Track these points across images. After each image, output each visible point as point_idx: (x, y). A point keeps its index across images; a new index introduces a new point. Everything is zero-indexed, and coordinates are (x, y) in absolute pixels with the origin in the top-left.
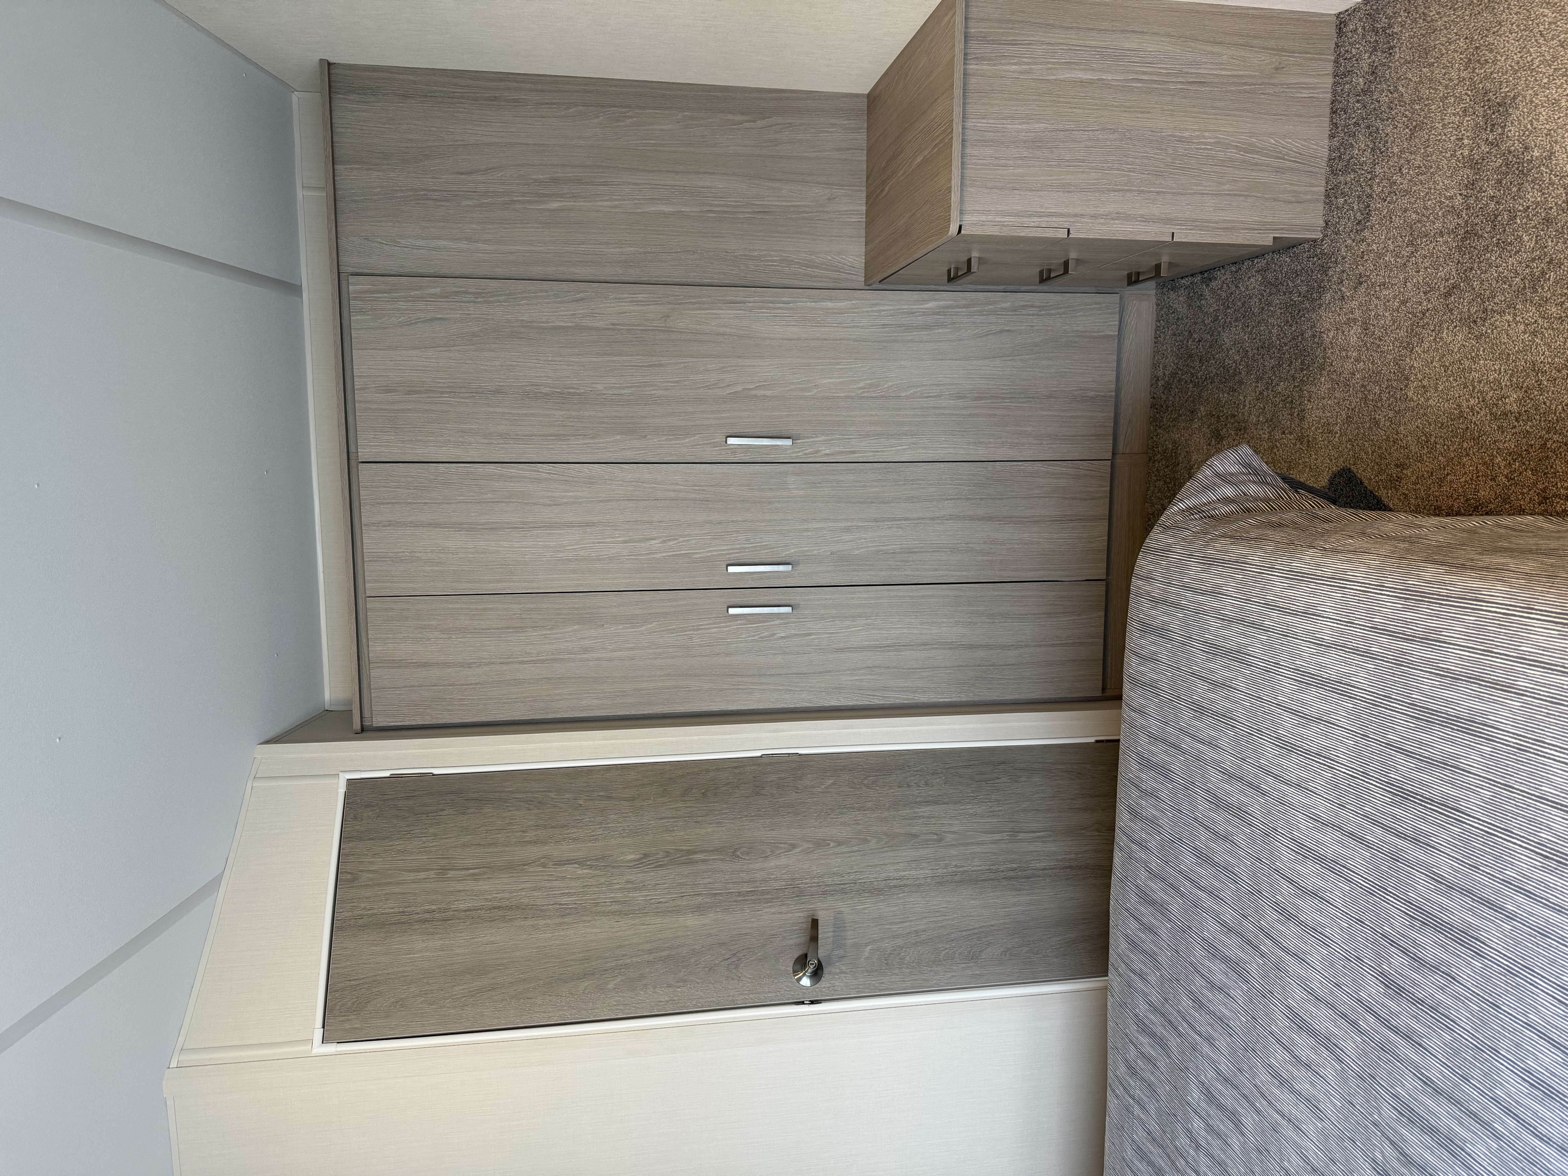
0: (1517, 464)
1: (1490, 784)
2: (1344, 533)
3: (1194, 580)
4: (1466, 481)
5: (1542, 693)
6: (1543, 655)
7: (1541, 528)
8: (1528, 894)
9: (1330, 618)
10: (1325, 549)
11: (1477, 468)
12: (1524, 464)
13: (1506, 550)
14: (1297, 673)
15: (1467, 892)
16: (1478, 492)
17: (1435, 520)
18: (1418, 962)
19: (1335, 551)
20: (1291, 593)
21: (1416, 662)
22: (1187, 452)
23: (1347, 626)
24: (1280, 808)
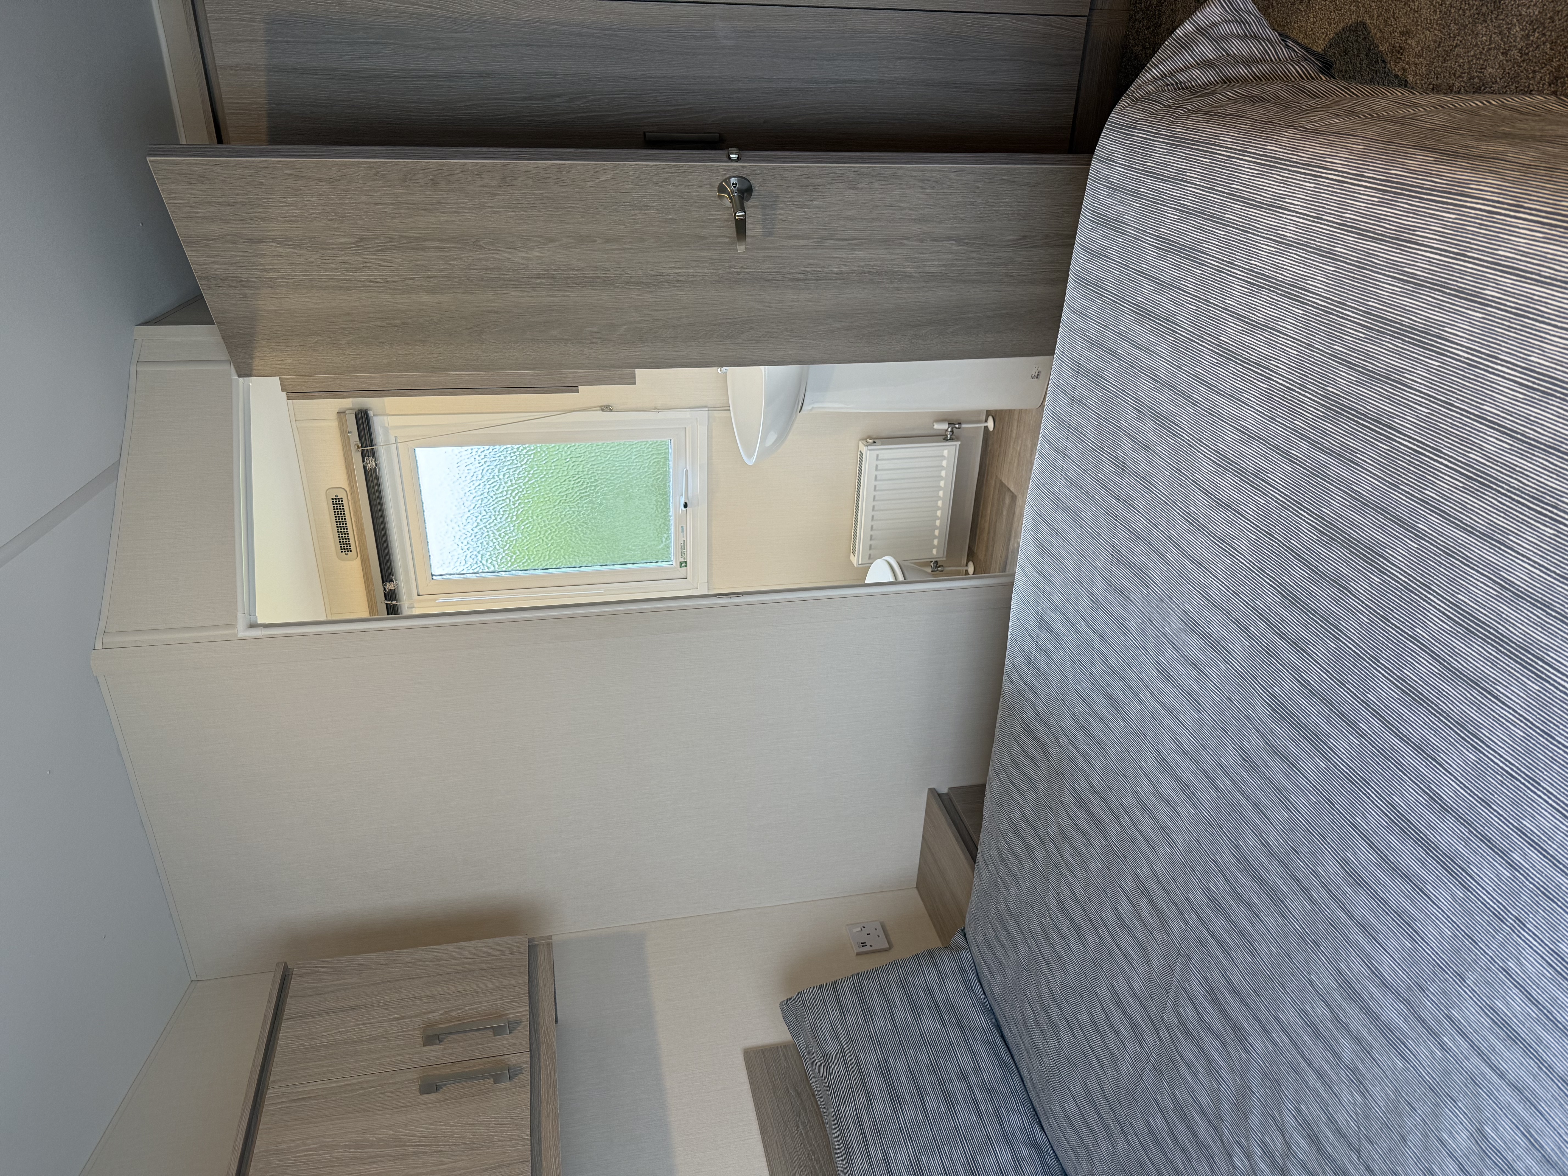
0: (1537, 35)
1: (1430, 401)
2: (1330, 110)
3: (1158, 163)
4: (1474, 55)
5: (1508, 304)
6: (1521, 260)
7: (1550, 111)
8: (1442, 514)
9: (1297, 212)
10: (1306, 130)
11: (1491, 37)
12: (1544, 35)
13: (1506, 135)
14: (1251, 275)
15: (1382, 510)
16: (1485, 69)
17: (1433, 98)
18: (1318, 575)
19: (1317, 132)
20: (1259, 181)
21: (1380, 265)
22: (1172, 10)
23: (1314, 222)
24: (1209, 419)
